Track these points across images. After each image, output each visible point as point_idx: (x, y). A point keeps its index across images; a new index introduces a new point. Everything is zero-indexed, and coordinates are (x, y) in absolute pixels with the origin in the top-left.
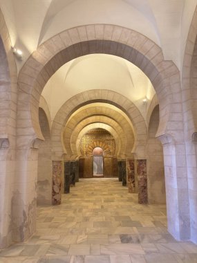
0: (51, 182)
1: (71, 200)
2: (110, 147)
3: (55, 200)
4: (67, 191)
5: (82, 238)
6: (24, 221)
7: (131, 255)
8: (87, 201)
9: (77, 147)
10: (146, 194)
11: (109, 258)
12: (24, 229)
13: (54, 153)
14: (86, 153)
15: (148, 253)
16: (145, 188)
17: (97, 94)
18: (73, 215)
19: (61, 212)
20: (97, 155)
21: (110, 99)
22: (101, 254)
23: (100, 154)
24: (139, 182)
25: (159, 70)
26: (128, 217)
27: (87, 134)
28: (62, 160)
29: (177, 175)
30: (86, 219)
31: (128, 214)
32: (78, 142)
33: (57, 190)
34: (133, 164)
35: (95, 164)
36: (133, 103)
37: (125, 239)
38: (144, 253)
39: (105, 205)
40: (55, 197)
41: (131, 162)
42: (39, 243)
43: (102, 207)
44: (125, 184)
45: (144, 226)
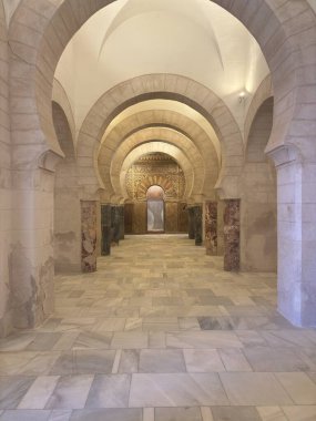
0: (78, 235)
1: (113, 264)
2: (176, 184)
3: (87, 264)
4: (106, 251)
5: (134, 322)
6: (34, 293)
7: (220, 350)
8: (139, 267)
9: (122, 183)
10: (238, 256)
11: (182, 353)
12: (34, 307)
13: (83, 188)
14: (137, 196)
15: (247, 346)
16: (236, 245)
17: (156, 83)
18: (118, 287)
19: (97, 282)
20: (153, 198)
21: (181, 91)
22: (168, 348)
23: (159, 197)
24: (226, 236)
25: (281, 20)
26: (210, 291)
27: (137, 163)
28: (97, 199)
29: (303, 217)
30: (140, 294)
31: (210, 286)
32: (123, 174)
33: (89, 248)
34: (215, 209)
35: (150, 213)
36: (220, 100)
37: (207, 324)
38: (242, 346)
39: (170, 272)
40: (86, 260)
41: (212, 207)
42: (60, 329)
43: (164, 275)
44: (199, 242)
45: (237, 304)
